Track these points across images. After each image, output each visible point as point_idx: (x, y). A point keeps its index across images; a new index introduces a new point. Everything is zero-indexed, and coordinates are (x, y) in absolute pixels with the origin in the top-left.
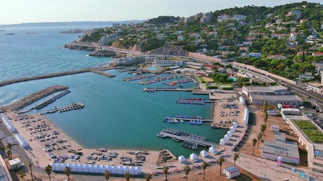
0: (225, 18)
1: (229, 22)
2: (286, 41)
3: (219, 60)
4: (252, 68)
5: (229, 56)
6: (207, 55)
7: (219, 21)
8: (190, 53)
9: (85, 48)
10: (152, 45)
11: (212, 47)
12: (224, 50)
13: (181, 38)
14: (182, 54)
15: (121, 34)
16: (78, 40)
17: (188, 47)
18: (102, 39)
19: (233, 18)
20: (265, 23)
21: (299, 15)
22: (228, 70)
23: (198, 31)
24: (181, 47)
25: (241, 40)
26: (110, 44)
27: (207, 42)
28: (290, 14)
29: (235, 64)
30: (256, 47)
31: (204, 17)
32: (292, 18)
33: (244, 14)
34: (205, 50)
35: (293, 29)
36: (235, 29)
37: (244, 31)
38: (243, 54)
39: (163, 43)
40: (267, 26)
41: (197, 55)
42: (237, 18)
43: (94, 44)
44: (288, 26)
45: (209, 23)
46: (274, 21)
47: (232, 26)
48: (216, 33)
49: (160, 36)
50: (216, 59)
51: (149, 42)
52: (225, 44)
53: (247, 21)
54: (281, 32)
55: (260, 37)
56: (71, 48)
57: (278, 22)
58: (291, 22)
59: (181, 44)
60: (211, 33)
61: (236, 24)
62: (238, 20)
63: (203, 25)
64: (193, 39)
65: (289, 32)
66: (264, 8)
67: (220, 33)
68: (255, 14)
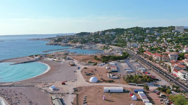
0: (108, 33)
1: (109, 34)
2: (125, 40)
3: (106, 45)
4: (114, 46)
5: (108, 44)
6: (102, 44)
7: (106, 34)
8: (97, 44)
9: (56, 44)
10: (84, 42)
11: (103, 42)
12: (107, 43)
13: (94, 40)
14: (94, 44)
15: (69, 39)
16: (52, 42)
17: (96, 42)
18: (63, 41)
19: (111, 33)
21: (131, 32)
22: (108, 47)
23: (98, 38)
24: (94, 42)
25: (112, 40)
26: (67, 43)
27: (102, 41)
28: (129, 32)
29: (110, 46)
30: (116, 42)
31: (100, 32)
32: (129, 33)
33: (115, 32)
34: (101, 43)
35: (128, 36)
36: (111, 37)
37: (114, 38)
38: (112, 44)
39: (88, 41)
40: (121, 36)
41: (99, 44)
42: (112, 33)
43: (60, 43)
45: (102, 35)
46: (124, 34)
47: (110, 36)
49: (86, 39)
50: (105, 45)
51: (83, 41)
53: (116, 34)
54: (124, 38)
55: (118, 39)
56: (50, 45)
57: (125, 34)
58: (129, 34)
60: (103, 38)
61: (112, 35)
62: (112, 34)
63: (100, 36)
64: (98, 40)
65: (126, 37)
66: (123, 29)
67: (106, 38)
68: (119, 31)
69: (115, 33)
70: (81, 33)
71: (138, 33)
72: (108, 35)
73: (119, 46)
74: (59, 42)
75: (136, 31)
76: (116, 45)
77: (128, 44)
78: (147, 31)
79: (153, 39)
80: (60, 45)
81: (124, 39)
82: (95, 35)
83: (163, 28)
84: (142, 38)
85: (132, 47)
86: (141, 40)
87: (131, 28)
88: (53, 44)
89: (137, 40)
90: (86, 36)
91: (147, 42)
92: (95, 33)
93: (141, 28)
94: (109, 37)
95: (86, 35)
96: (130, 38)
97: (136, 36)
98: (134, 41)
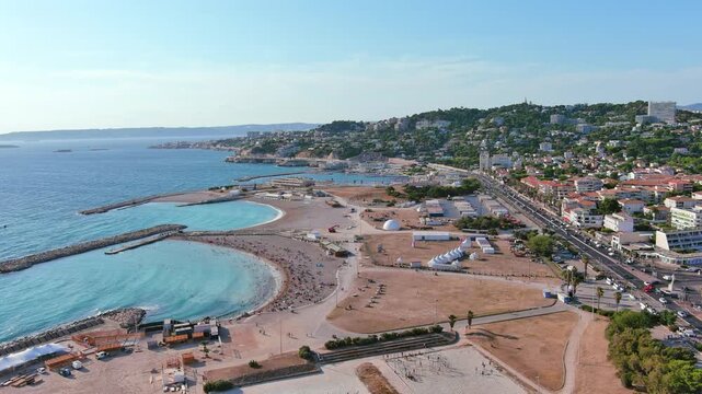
0: (425, 124)
1: (429, 129)
2: (478, 146)
3: (417, 163)
4: (443, 166)
5: (425, 160)
6: (405, 159)
7: (418, 127)
8: (390, 159)
9: (259, 161)
10: (349, 152)
11: (410, 152)
13: (379, 146)
14: (383, 161)
15: (297, 144)
16: (245, 153)
17: (387, 153)
18: (280, 150)
19: (435, 125)
20: (467, 131)
21: (499, 122)
23: (394, 139)
25: (437, 147)
26: (294, 156)
27: (404, 149)
28: (492, 121)
29: (430, 165)
30: (451, 152)
31: (399, 123)
32: (494, 125)
33: (449, 120)
34: (403, 155)
36: (434, 137)
37: (443, 140)
39: (360, 151)
40: (468, 133)
41: (396, 160)
42: (439, 124)
43: (269, 156)
44: (484, 133)
45: (406, 131)
47: (431, 134)
48: (413, 141)
49: (355, 145)
51: (345, 150)
52: (420, 150)
53: (450, 128)
55: (458, 144)
56: (239, 162)
57: (479, 129)
58: (491, 129)
59: (380, 150)
60: (408, 141)
61: (437, 131)
62: (439, 127)
64: (391, 146)
66: (475, 111)
67: (417, 140)
68: (463, 118)
69: (449, 123)
70: (335, 123)
71: (522, 125)
72: (423, 132)
73: (457, 165)
74: (269, 153)
75: (515, 119)
76: (448, 163)
77: (484, 158)
78: (554, 119)
79: (564, 144)
80: (272, 162)
81: (475, 143)
82: (381, 132)
83: (611, 108)
84: (533, 139)
85: (494, 168)
86: (529, 147)
87: (504, 109)
88: (246, 161)
89: (515, 146)
90: (353, 135)
91: (544, 154)
92: (382, 123)
93: (536, 109)
94: (426, 139)
95: (353, 130)
96: (495, 140)
97: (513, 133)
98: (506, 149)
